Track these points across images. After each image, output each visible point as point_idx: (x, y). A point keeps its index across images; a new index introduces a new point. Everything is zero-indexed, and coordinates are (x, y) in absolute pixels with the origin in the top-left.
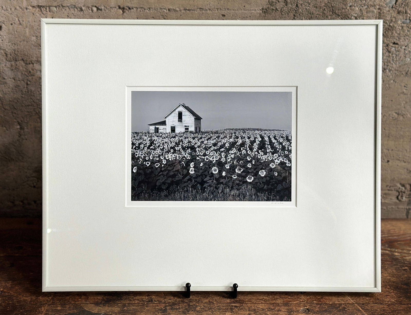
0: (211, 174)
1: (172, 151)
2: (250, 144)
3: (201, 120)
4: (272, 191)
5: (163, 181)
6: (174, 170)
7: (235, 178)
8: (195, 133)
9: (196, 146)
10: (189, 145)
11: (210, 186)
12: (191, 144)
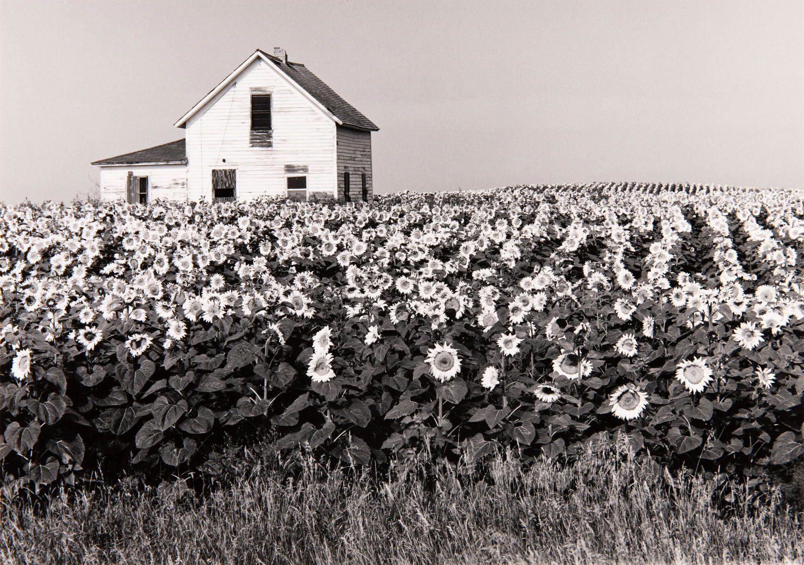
0: (424, 386)
1: (218, 282)
2: (633, 249)
3: (372, 133)
4: (748, 472)
5: (167, 425)
6: (229, 368)
7: (549, 398)
8: (341, 203)
9: (343, 260)
10: (306, 255)
11: (416, 442)
12: (316, 252)
